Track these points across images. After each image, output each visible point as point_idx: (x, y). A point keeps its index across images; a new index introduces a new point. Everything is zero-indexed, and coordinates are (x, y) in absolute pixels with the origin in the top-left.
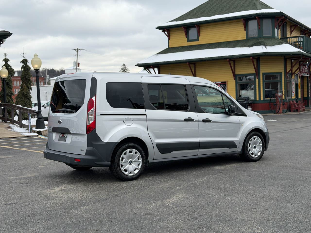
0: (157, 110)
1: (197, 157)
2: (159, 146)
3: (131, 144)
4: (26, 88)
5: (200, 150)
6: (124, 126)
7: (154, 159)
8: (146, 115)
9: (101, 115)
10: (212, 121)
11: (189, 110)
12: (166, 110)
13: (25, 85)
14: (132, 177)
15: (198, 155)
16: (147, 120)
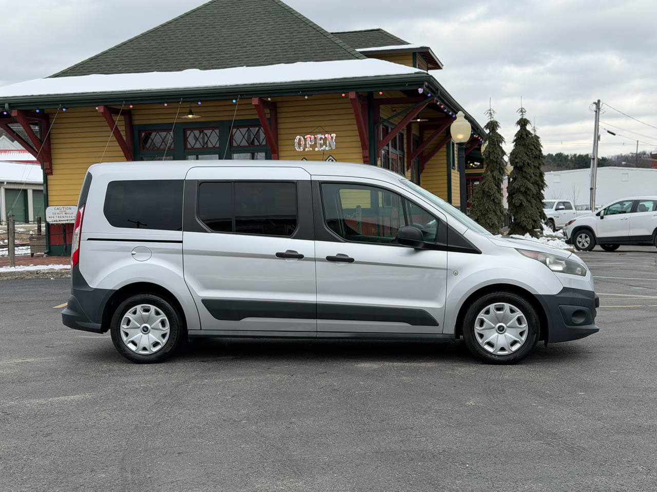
0: (212, 232)
1: (314, 335)
2: (210, 304)
3: (147, 295)
4: (490, 179)
5: (320, 322)
6: (132, 262)
7: (201, 330)
8: (181, 242)
9: (89, 239)
10: (355, 260)
11: (294, 235)
12: (234, 234)
13: (489, 172)
14: (146, 357)
15: (317, 332)
16: (183, 252)
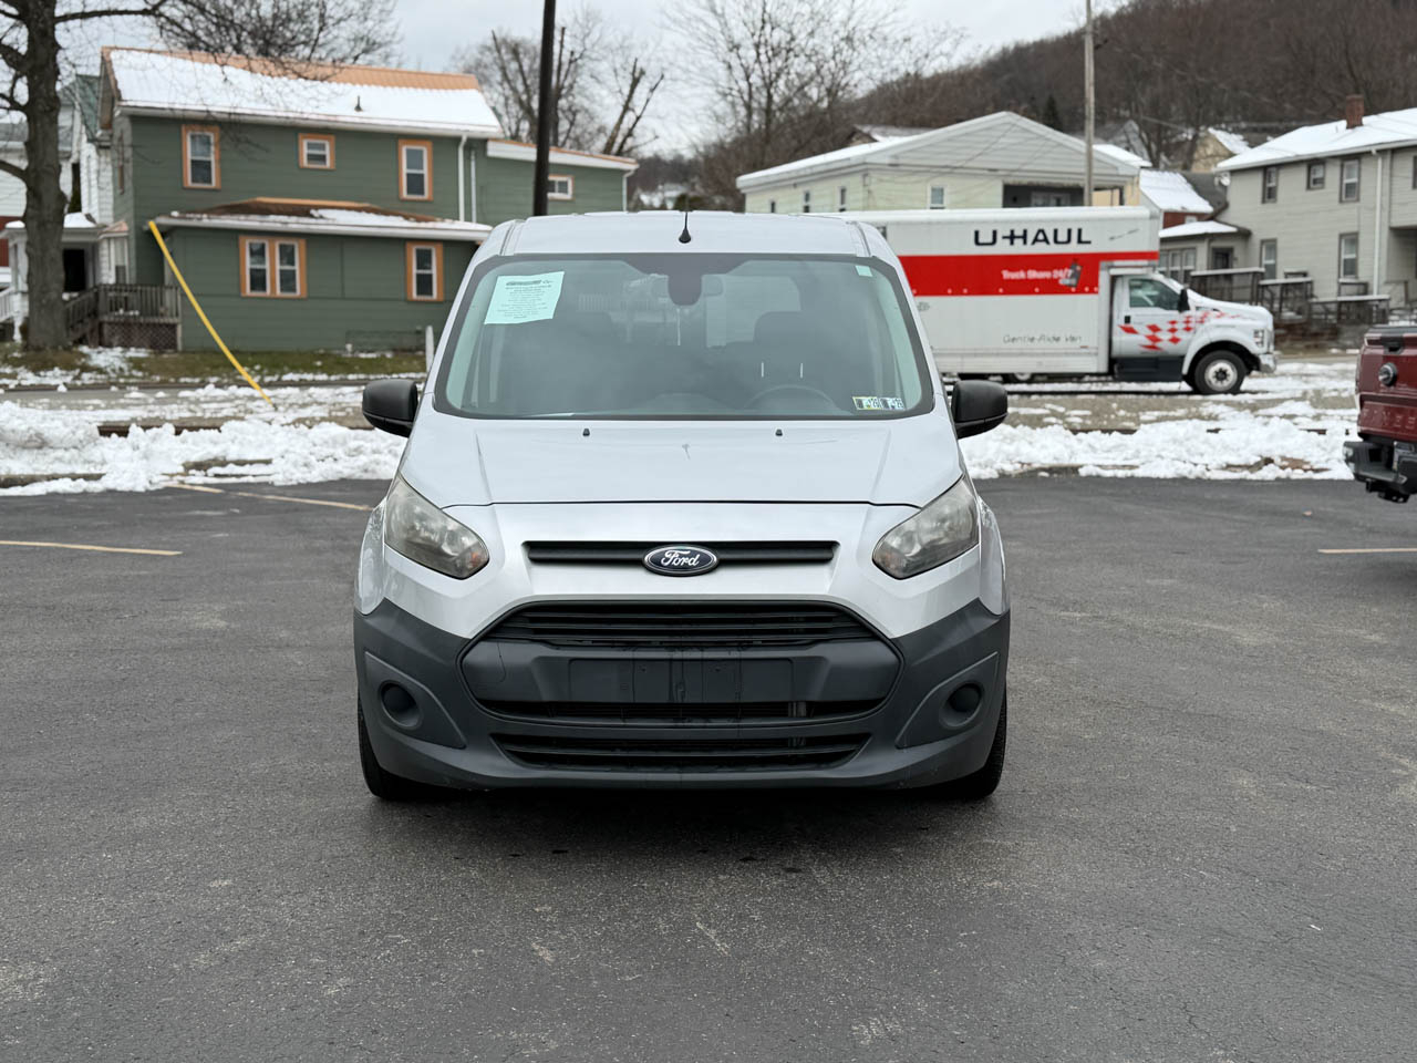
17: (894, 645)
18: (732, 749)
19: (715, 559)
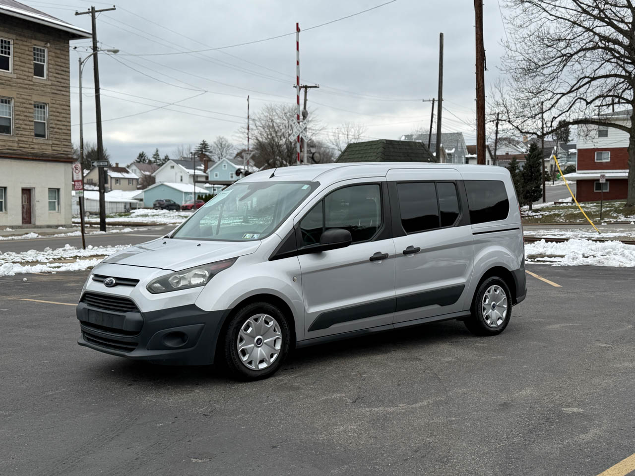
17: (143, 314)
18: (114, 343)
19: (114, 282)
